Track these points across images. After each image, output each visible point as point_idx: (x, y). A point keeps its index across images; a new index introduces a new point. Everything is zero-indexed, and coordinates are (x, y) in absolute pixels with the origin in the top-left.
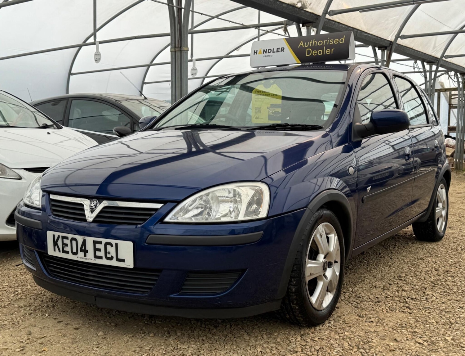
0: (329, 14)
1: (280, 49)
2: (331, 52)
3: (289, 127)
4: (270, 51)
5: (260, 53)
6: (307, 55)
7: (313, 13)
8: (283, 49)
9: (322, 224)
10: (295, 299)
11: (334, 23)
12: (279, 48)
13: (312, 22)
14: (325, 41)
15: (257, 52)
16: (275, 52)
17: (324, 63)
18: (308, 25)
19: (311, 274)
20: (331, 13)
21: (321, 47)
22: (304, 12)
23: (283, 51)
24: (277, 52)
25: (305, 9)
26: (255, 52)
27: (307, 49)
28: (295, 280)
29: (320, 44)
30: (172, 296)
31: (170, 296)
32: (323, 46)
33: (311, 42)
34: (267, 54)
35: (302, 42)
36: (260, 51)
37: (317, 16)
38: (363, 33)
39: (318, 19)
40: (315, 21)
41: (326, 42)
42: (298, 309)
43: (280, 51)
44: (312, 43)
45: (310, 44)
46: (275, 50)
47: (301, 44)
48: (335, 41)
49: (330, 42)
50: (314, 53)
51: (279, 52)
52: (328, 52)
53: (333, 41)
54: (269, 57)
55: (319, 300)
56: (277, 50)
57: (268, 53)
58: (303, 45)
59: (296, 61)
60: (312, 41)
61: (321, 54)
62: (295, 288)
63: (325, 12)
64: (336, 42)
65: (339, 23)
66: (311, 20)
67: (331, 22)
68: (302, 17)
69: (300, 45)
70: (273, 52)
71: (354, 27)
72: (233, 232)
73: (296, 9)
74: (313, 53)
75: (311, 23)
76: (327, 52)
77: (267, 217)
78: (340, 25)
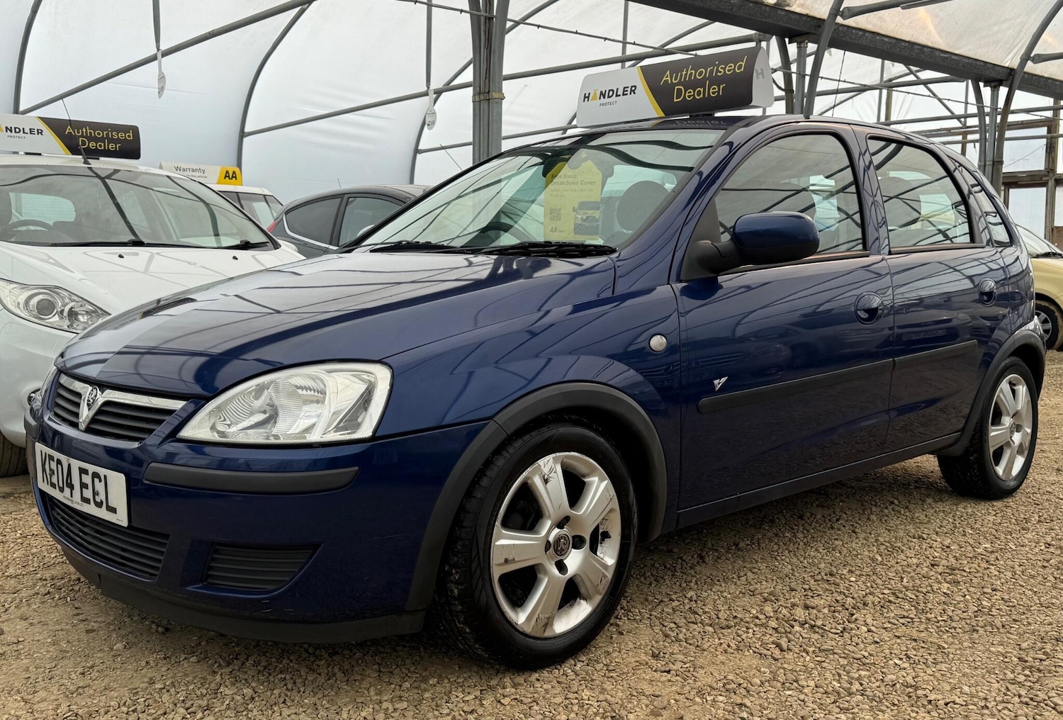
0: (841, 16)
1: (629, 89)
2: (719, 92)
3: (554, 248)
4: (611, 93)
5: (594, 98)
6: (675, 100)
7: (807, 16)
8: (633, 88)
9: (554, 455)
10: (459, 612)
11: (861, 33)
12: (628, 87)
13: (807, 33)
14: (709, 69)
15: (588, 97)
16: (620, 95)
17: (711, 115)
18: (799, 39)
19: (506, 561)
20: (846, 13)
21: (701, 83)
22: (783, 13)
23: (634, 93)
24: (624, 95)
25: (787, 8)
26: (585, 97)
27: (676, 88)
28: (457, 573)
29: (700, 75)
30: (190, 588)
31: (187, 588)
32: (705, 79)
33: (684, 73)
34: (607, 100)
35: (668, 72)
36: (595, 94)
37: (818, 22)
38: (937, 53)
39: (819, 27)
40: (813, 31)
41: (712, 71)
42: (470, 633)
43: (629, 92)
44: (686, 75)
45: (682, 75)
46: (620, 92)
47: (667, 77)
48: (727, 68)
49: (718, 71)
50: (689, 94)
51: (627, 94)
52: (714, 91)
53: (724, 69)
54: (609, 106)
55: (536, 616)
56: (624, 91)
57: (609, 97)
58: (669, 78)
59: (657, 111)
60: (687, 71)
61: (702, 96)
62: (458, 588)
63: (834, 12)
64: (729, 71)
65: (873, 33)
66: (804, 29)
67: (854, 31)
68: (780, 23)
69: (664, 79)
70: (617, 96)
71: (913, 40)
72: (283, 467)
73: (763, 7)
74: (687, 94)
75: (806, 36)
76: (711, 91)
77: (373, 438)
78: (878, 38)
